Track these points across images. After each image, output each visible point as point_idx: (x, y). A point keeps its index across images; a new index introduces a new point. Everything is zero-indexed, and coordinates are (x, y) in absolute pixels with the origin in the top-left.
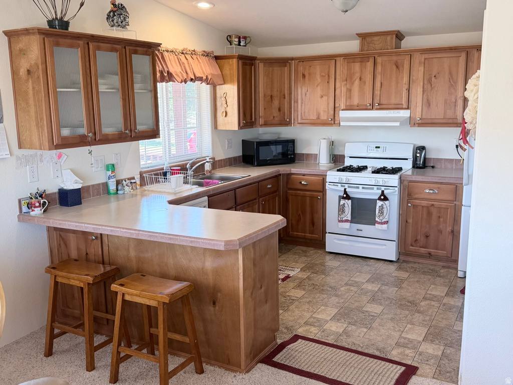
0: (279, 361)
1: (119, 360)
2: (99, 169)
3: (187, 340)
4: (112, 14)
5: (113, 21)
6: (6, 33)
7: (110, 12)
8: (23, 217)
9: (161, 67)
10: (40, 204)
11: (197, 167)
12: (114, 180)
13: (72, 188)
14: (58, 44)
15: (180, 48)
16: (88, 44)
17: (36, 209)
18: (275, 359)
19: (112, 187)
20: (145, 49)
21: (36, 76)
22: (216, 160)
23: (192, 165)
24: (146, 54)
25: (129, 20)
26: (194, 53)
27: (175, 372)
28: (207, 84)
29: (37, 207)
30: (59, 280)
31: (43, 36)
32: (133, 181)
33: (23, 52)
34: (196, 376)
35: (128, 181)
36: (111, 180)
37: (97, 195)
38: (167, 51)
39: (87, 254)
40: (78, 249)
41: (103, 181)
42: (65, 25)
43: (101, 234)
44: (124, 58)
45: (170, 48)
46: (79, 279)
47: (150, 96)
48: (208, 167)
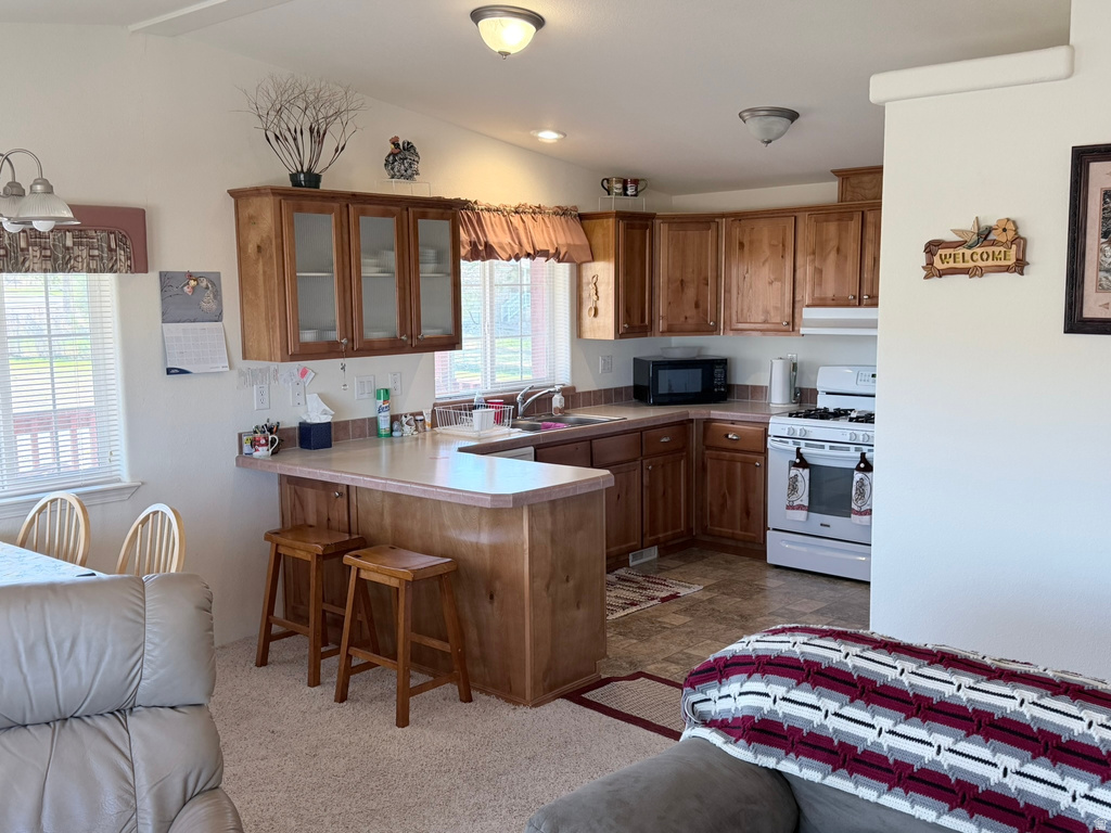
0: (591, 698)
1: (348, 671)
2: (366, 396)
3: (447, 648)
4: (391, 158)
5: (392, 169)
6: (232, 193)
7: (389, 156)
8: (243, 459)
9: (474, 236)
10: (267, 441)
11: (533, 400)
12: (387, 413)
13: (318, 422)
14: (300, 209)
15: (513, 203)
16: (347, 206)
17: (260, 449)
18: (585, 696)
19: (384, 425)
20: (440, 211)
21: (268, 255)
22: (577, 391)
23: (526, 396)
24: (442, 217)
25: (420, 167)
26: (537, 211)
27: (421, 689)
28: (559, 262)
29: (263, 445)
30: (282, 550)
31: (279, 198)
32: (419, 418)
33: (253, 220)
34: (460, 704)
35: (409, 417)
36: (383, 414)
37: (360, 436)
38: (489, 210)
39: (329, 519)
40: (318, 513)
41: (370, 414)
42: (314, 179)
43: (348, 486)
44: (405, 224)
45: (495, 204)
46: (307, 550)
47: (449, 281)
48: (557, 401)
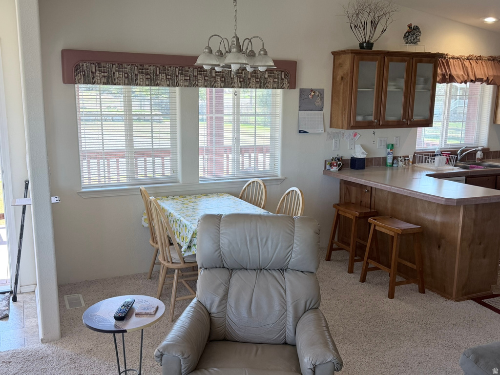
0: (487, 302)
1: (366, 270)
2: (382, 147)
3: (415, 267)
4: (407, 34)
5: (407, 39)
6: (333, 53)
7: (406, 33)
8: (326, 172)
9: (444, 71)
10: (337, 164)
11: (466, 154)
12: (392, 156)
13: (360, 157)
14: (362, 60)
15: (467, 55)
16: (384, 57)
17: (334, 167)
18: (484, 301)
19: (389, 161)
20: (429, 59)
21: (346, 81)
22: (490, 150)
23: (463, 151)
24: (429, 62)
25: (421, 38)
26: (479, 58)
27: (400, 283)
28: (488, 84)
29: (335, 166)
30: (340, 213)
31: (354, 54)
32: (407, 158)
33: (341, 65)
34: (419, 293)
35: (402, 158)
36: (389, 156)
37: (378, 165)
38: (453, 58)
39: (361, 201)
40: (356, 197)
41: (383, 155)
42: (370, 45)
43: (371, 187)
44: (411, 66)
45: (457, 55)
46: (352, 214)
47: (429, 94)
48: (479, 155)
